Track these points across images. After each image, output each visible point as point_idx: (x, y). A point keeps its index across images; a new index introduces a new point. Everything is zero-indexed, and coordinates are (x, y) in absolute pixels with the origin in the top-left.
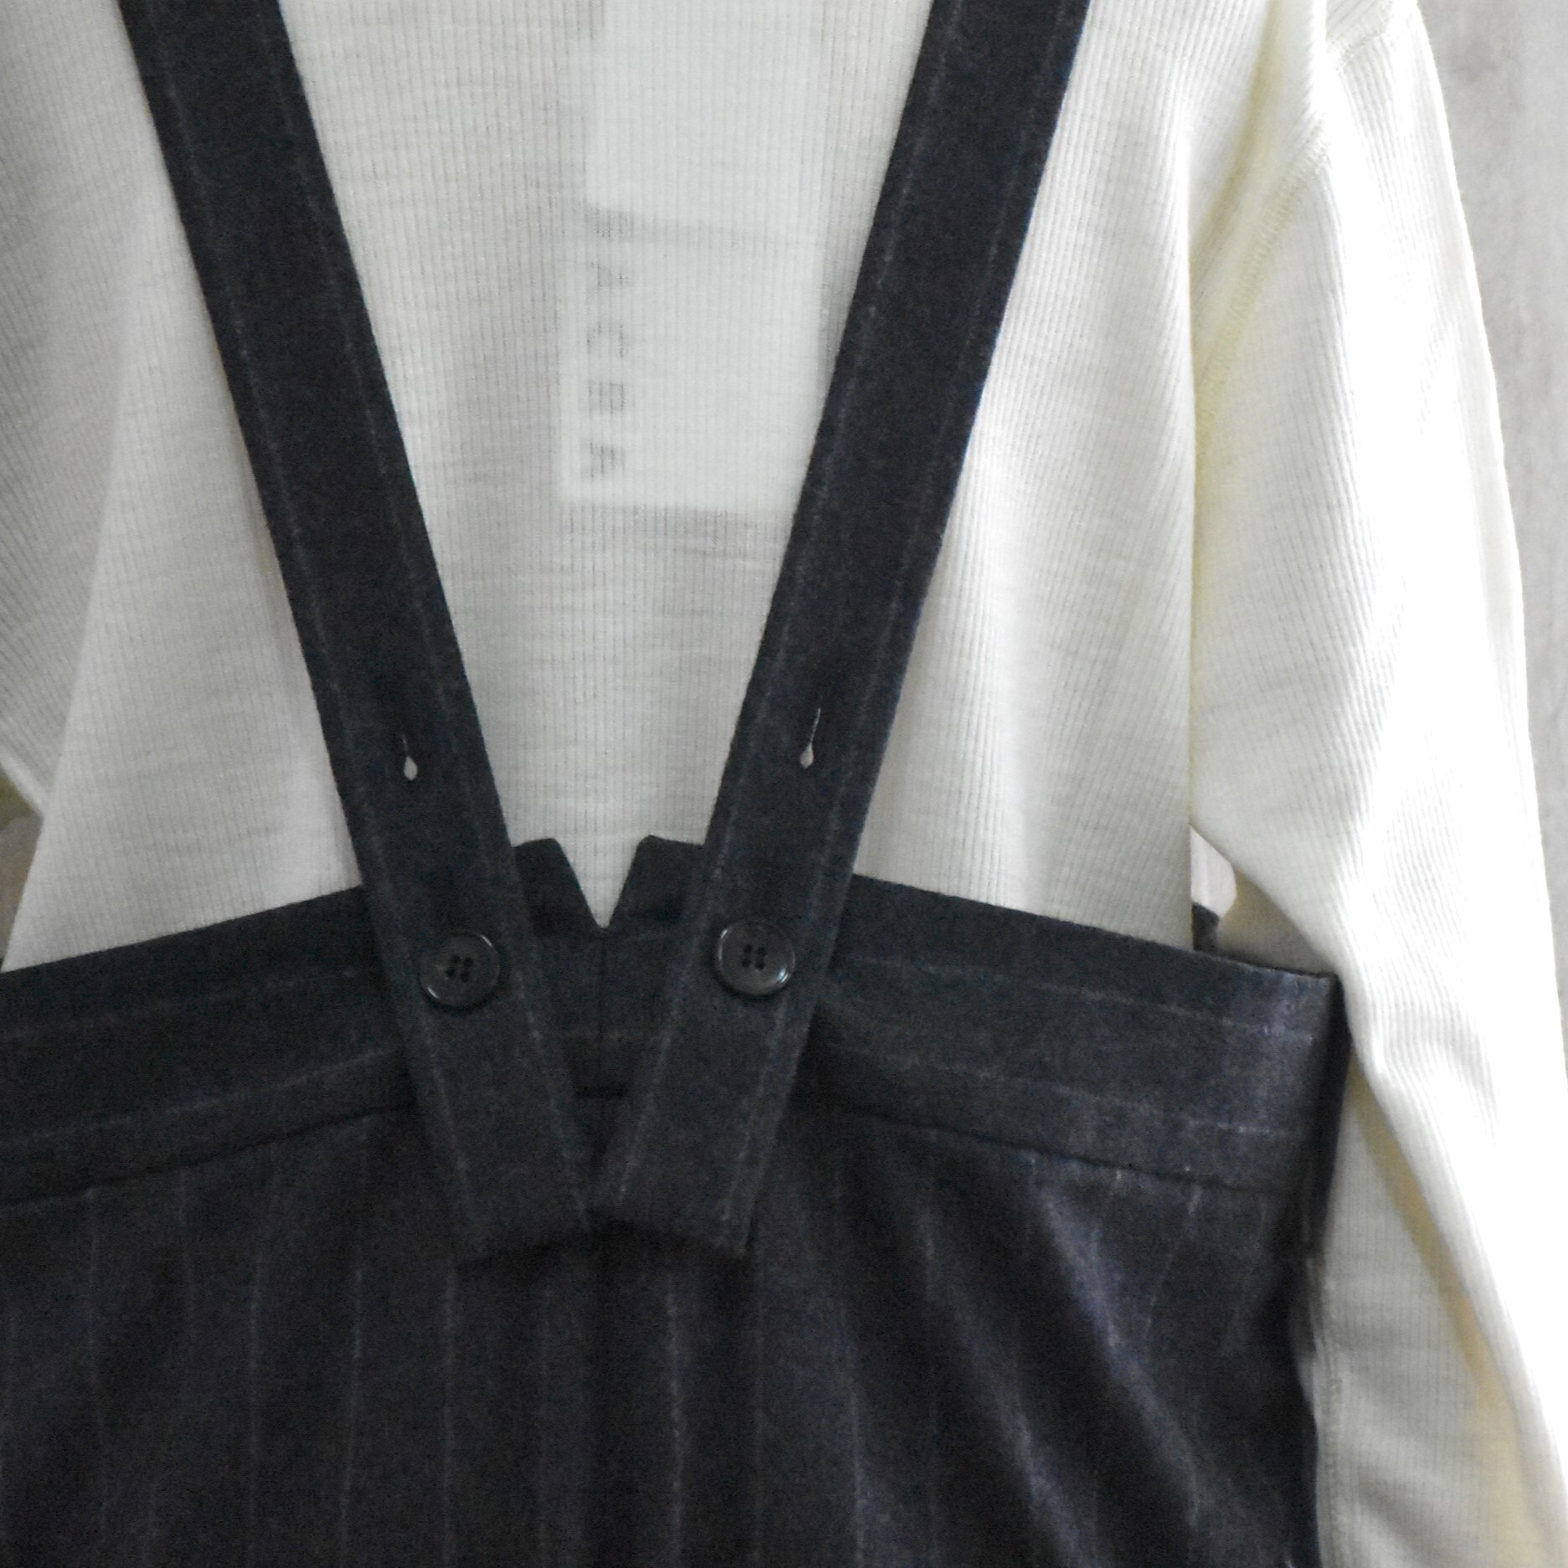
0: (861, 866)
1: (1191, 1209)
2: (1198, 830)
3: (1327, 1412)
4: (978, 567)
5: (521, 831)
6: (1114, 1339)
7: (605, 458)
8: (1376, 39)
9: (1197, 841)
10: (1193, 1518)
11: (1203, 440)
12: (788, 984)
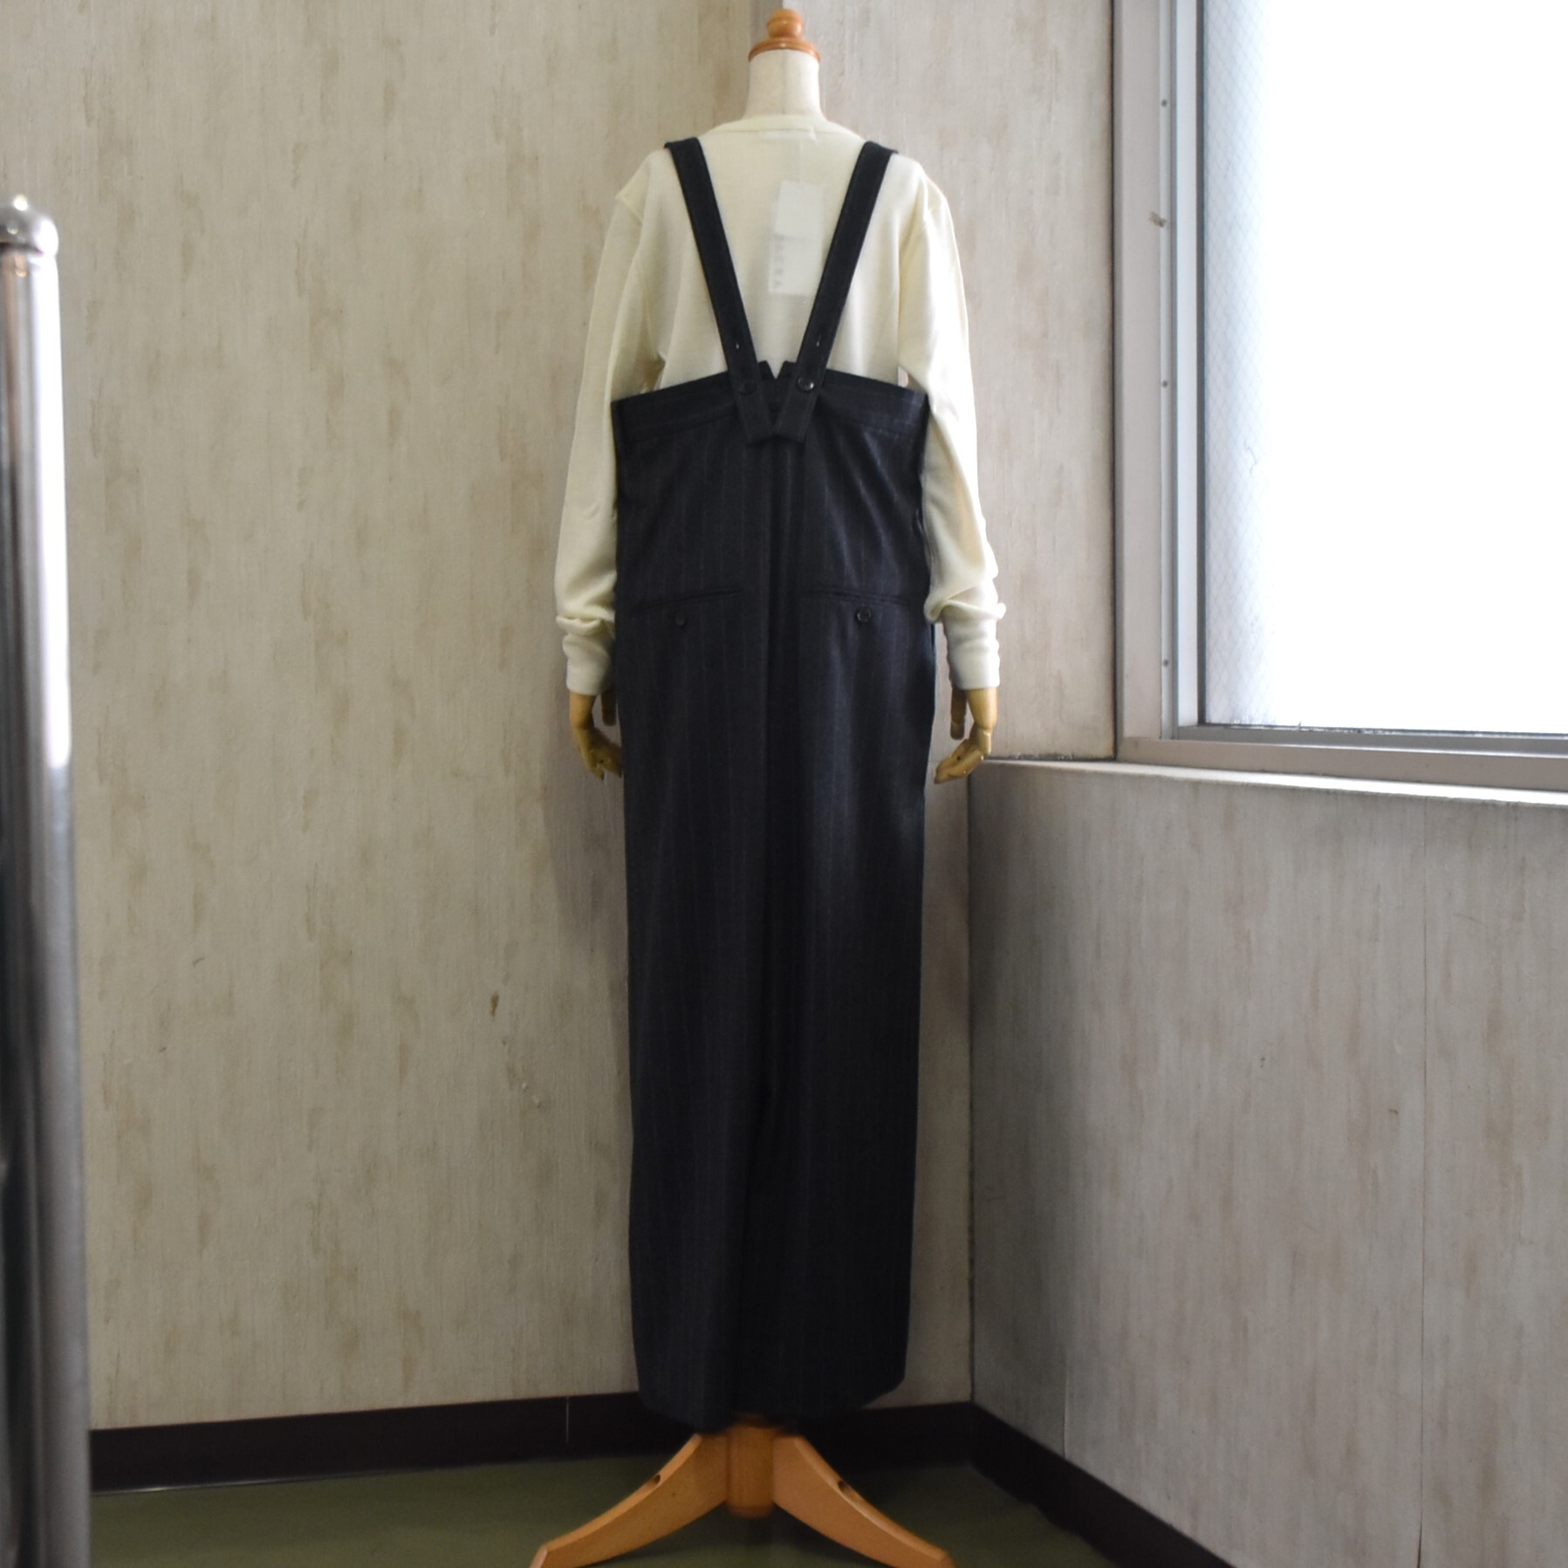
0: (829, 366)
1: (896, 439)
5: (760, 358)
6: (879, 463)
7: (778, 284)
9: (900, 370)
12: (813, 388)
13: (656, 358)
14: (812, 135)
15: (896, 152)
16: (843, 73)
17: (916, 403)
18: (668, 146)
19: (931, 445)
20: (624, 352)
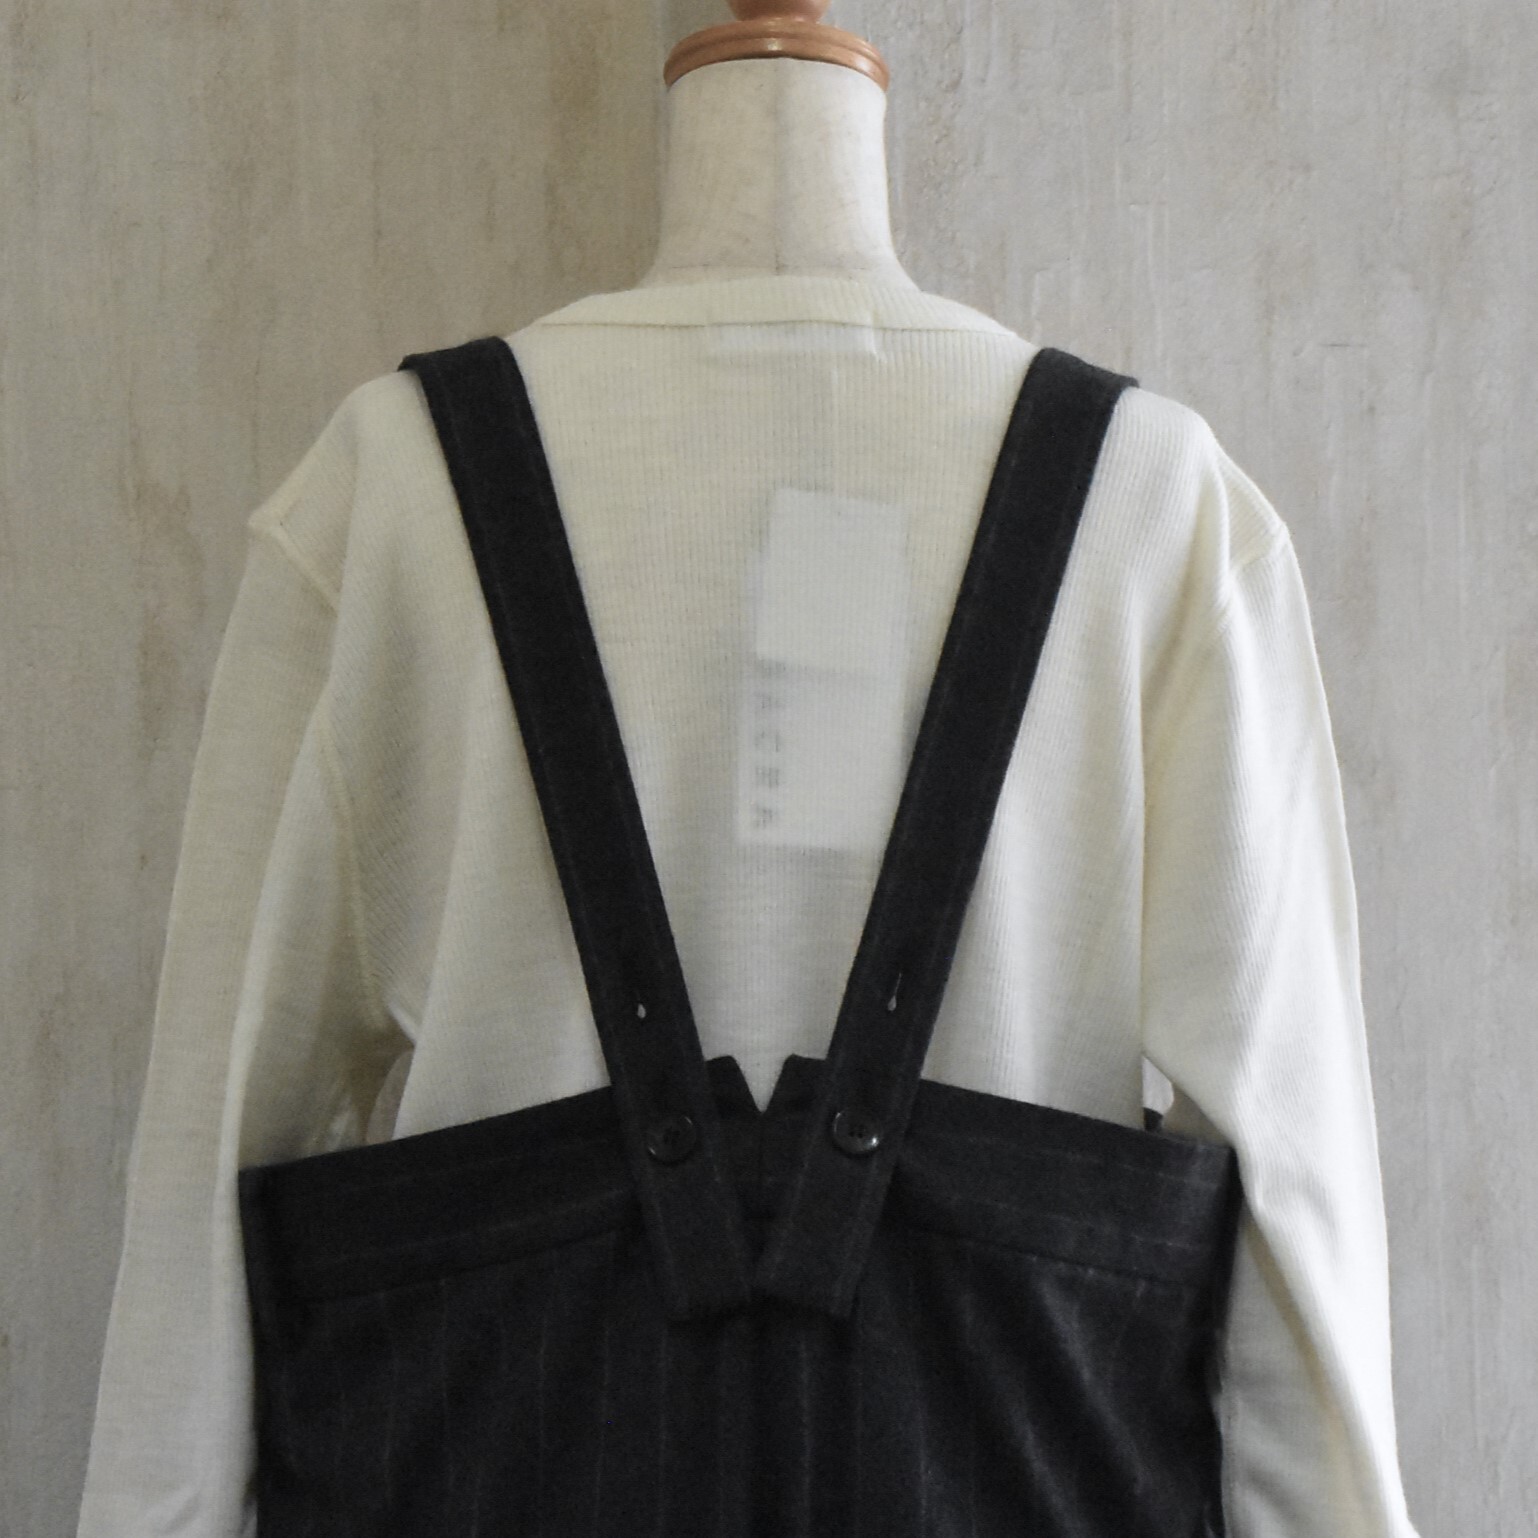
0: (927, 1073)
1: (1138, 1294)
2: (1148, 1058)
3: (1229, 1427)
4: (1003, 884)
5: (711, 1051)
6: (1086, 1375)
7: (766, 815)
8: (1262, 559)
9: (1149, 1071)
10: (1138, 1490)
11: (1150, 809)
12: (879, 1146)
13: (380, 1024)
14: (870, 342)
15: (1133, 383)
16: (955, 85)
17: (1201, 1182)
18: (410, 364)
19: (1248, 1303)
20: (282, 1010)
